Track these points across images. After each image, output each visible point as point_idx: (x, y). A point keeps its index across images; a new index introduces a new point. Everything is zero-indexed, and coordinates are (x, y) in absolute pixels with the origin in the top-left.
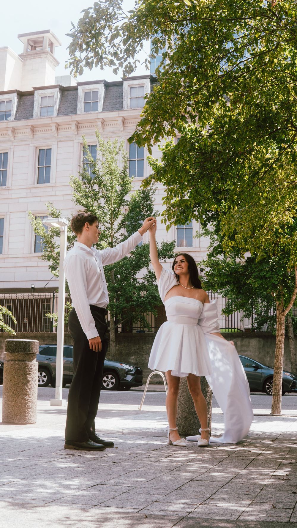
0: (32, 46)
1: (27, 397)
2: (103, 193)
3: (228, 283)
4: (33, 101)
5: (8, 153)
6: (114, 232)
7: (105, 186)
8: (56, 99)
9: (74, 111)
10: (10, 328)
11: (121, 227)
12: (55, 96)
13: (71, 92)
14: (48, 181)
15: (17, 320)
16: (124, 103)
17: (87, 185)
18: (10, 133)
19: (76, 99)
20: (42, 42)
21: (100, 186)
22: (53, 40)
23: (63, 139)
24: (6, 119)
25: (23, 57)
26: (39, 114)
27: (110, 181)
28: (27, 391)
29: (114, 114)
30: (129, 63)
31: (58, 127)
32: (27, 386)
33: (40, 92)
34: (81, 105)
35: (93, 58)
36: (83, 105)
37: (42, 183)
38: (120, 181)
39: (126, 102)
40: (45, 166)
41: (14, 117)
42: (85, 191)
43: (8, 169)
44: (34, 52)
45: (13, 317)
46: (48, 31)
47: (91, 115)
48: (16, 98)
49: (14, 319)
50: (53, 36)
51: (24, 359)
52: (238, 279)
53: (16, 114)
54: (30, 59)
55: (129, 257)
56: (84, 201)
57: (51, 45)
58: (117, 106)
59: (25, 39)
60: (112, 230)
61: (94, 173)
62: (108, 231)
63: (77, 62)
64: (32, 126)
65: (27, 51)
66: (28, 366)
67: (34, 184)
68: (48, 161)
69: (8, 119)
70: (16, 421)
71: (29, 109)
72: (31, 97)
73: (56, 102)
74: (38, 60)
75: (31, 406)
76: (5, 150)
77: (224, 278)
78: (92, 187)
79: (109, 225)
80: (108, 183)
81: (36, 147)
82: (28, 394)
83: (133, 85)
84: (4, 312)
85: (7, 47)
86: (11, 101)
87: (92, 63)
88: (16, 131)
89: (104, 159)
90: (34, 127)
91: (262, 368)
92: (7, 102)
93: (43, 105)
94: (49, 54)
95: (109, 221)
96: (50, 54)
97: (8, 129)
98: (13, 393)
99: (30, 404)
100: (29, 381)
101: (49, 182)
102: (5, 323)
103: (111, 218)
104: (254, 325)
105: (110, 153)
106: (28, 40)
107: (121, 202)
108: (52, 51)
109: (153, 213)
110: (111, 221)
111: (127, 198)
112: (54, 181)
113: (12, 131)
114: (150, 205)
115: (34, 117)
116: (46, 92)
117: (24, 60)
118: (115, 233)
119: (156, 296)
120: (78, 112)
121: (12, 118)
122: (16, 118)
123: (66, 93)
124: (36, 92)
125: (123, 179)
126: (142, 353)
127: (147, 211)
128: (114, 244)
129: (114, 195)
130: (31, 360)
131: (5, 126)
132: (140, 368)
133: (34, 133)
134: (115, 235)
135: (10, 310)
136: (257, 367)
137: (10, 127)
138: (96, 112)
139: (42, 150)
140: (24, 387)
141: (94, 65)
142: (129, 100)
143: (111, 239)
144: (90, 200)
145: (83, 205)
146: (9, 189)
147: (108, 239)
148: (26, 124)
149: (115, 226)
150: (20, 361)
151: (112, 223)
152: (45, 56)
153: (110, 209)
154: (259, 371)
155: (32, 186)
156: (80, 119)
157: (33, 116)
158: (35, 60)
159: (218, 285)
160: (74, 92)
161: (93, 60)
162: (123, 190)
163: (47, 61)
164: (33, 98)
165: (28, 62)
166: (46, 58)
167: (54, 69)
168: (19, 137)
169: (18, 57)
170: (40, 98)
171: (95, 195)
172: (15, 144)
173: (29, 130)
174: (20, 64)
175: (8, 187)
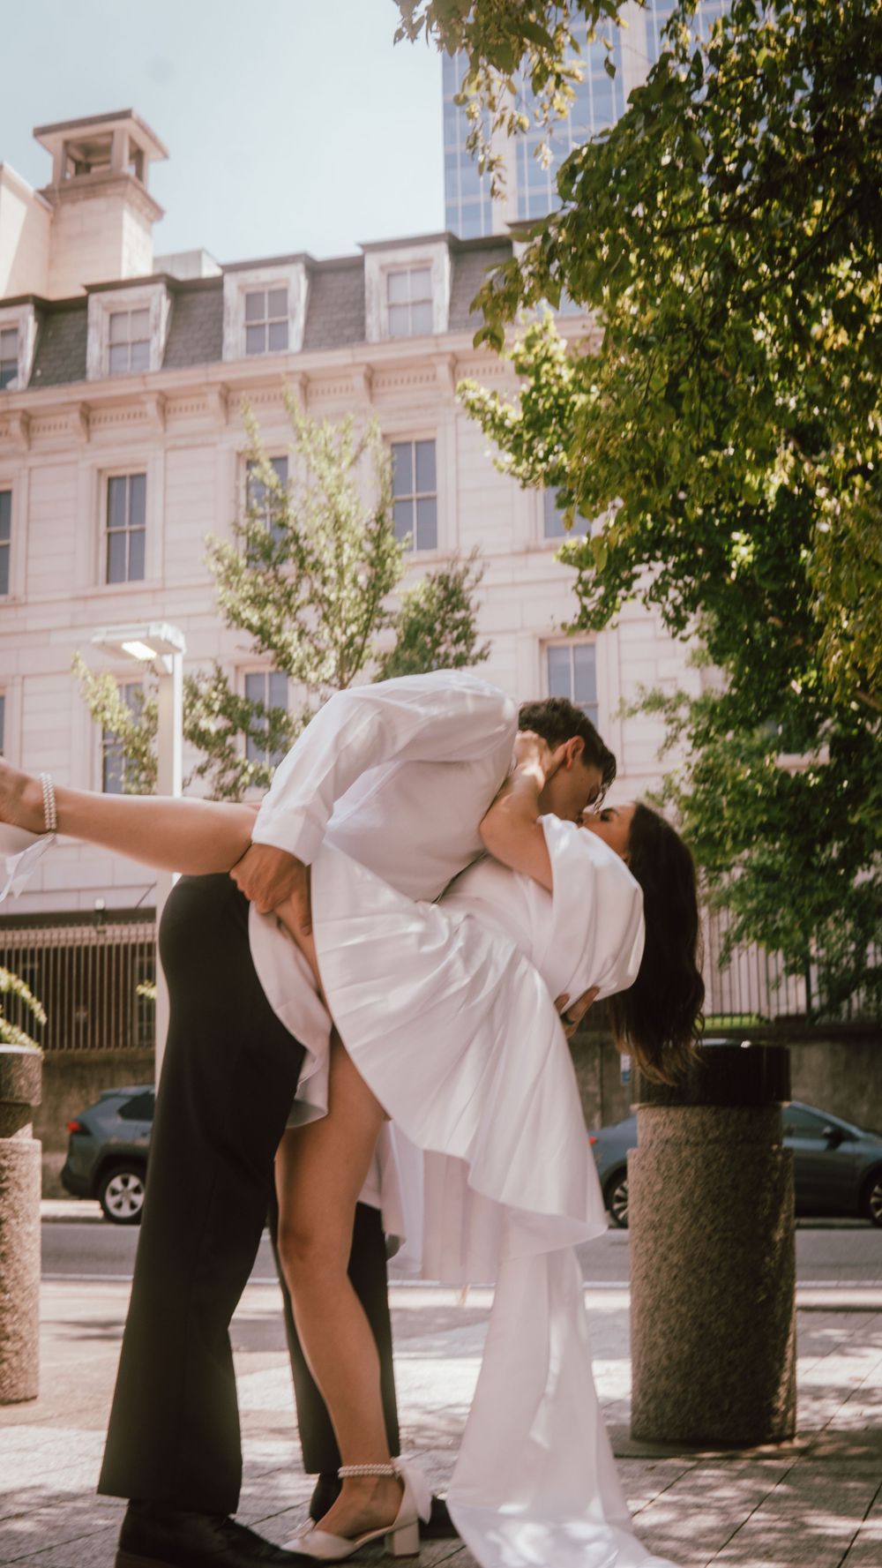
0: (78, 164)
2: (311, 588)
3: (769, 830)
4: (86, 326)
5: (10, 491)
7: (317, 566)
8: (158, 317)
9: (213, 350)
12: (153, 309)
13: (203, 296)
14: (137, 572)
15: (47, 1012)
16: (371, 320)
17: (262, 565)
18: (15, 427)
19: (217, 319)
20: (107, 149)
21: (301, 568)
22: (143, 142)
23: (182, 442)
24: (2, 386)
25: (50, 196)
26: (105, 367)
27: (335, 549)
29: (339, 358)
31: (165, 404)
33: (106, 297)
34: (234, 335)
36: (242, 334)
37: (121, 580)
38: (368, 547)
39: (376, 319)
40: (127, 528)
41: (27, 380)
42: (255, 585)
43: (12, 542)
44: (84, 179)
45: (34, 1000)
46: (125, 115)
47: (268, 364)
48: (31, 318)
49: (37, 1007)
50: (143, 128)
53: (34, 370)
54: (74, 202)
56: (252, 615)
57: (138, 156)
58: (347, 332)
59: (57, 139)
61: (282, 525)
64: (84, 403)
65: (63, 179)
67: (96, 583)
68: (138, 512)
69: (8, 385)
71: (74, 353)
72: (79, 315)
73: (156, 327)
74: (98, 204)
76: (1, 482)
77: (756, 813)
78: (275, 570)
80: (328, 557)
81: (100, 471)
83: (395, 264)
86: (14, 331)
88: (34, 423)
89: (314, 478)
90: (90, 408)
91: (852, 1138)
92: (4, 332)
93: (118, 338)
94: (130, 186)
95: (335, 679)
96: (136, 186)
97: (7, 415)
101: (141, 578)
102: (8, 1020)
103: (340, 670)
104: (816, 1002)
105: (331, 460)
106: (67, 144)
107: (372, 617)
108: (140, 174)
109: (476, 650)
110: (341, 679)
111: (392, 603)
112: (158, 575)
113: (22, 422)
114: (465, 623)
115: (91, 375)
116: (124, 299)
117: (55, 206)
120: (228, 355)
121: (21, 382)
122: (34, 382)
123: (188, 298)
124: (93, 298)
125: (377, 540)
127: (457, 641)
129: (349, 594)
130: (14, 1132)
133: (92, 427)
135: (24, 979)
136: (837, 1137)
137: (16, 411)
138: (283, 352)
139: (118, 477)
142: (384, 313)
144: (270, 611)
145: (250, 627)
146: (17, 603)
148: (67, 401)
152: (120, 190)
153: (337, 641)
154: (846, 1147)
155: (89, 592)
156: (234, 376)
157: (84, 371)
158: (88, 203)
159: (735, 838)
160: (212, 295)
162: (378, 577)
163: (126, 205)
164: (86, 317)
165: (68, 210)
166: (122, 195)
167: (148, 231)
168: (45, 440)
169: (35, 198)
170: (107, 319)
171: (289, 595)
172: (33, 462)
173: (74, 418)
174: (43, 217)
175: (14, 599)
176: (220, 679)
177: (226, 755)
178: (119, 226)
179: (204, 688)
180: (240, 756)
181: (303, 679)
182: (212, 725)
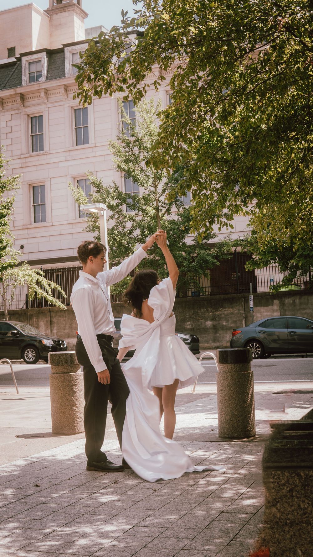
1: (74, 408)
2: (144, 155)
4: (64, 58)
5: (42, 116)
6: (158, 195)
7: (145, 148)
10: (60, 303)
11: (165, 189)
14: (86, 141)
15: (66, 294)
17: (127, 149)
18: (43, 94)
21: (140, 149)
24: (37, 80)
25: (49, 12)
26: (71, 72)
27: (151, 142)
28: (75, 402)
30: (139, 89)
32: (74, 397)
33: (70, 48)
35: (102, 86)
37: (81, 144)
40: (82, 126)
41: (45, 78)
42: (125, 156)
43: (44, 133)
44: (60, 5)
48: (45, 57)
49: (64, 293)
51: (69, 371)
52: (284, 255)
53: (47, 74)
54: (57, 14)
55: (176, 219)
56: (124, 166)
60: (156, 194)
61: (133, 136)
62: (152, 195)
63: (86, 91)
64: (65, 85)
65: (53, 6)
66: (73, 378)
67: (73, 146)
68: (85, 120)
69: (40, 80)
70: (66, 432)
71: (60, 68)
72: (61, 54)
74: (65, 14)
75: (79, 416)
76: (39, 113)
78: (131, 150)
79: (153, 189)
81: (72, 107)
82: (75, 405)
84: (52, 286)
85: (32, 4)
86: (40, 61)
87: (101, 92)
88: (49, 92)
89: (142, 120)
90: (67, 87)
92: (37, 62)
93: (75, 62)
94: (76, 7)
95: (153, 185)
96: (78, 7)
97: (40, 91)
98: (61, 404)
99: (78, 414)
100: (75, 392)
101: (88, 143)
102: (54, 298)
103: (154, 182)
105: (147, 112)
108: (79, 3)
110: (155, 184)
112: (93, 142)
113: (45, 92)
115: (67, 75)
116: (76, 48)
117: (51, 15)
118: (160, 196)
119: (207, 260)
121: (43, 79)
122: (47, 78)
124: (66, 49)
126: (198, 318)
128: (160, 208)
130: (76, 371)
131: (36, 88)
132: (196, 336)
133: (68, 93)
134: (161, 198)
135: (59, 285)
137: (42, 89)
139: (78, 109)
140: (72, 398)
141: (103, 92)
143: (156, 202)
144: (131, 164)
146: (47, 154)
147: (154, 203)
148: (59, 84)
149: (160, 189)
150: (64, 373)
151: (156, 187)
152: (72, 9)
153: (153, 172)
155: (71, 149)
157: (65, 74)
158: (62, 14)
159: (263, 263)
161: (101, 88)
163: (75, 14)
164: (64, 55)
165: (55, 17)
166: (73, 10)
167: (83, 22)
168: (53, 98)
169: (44, 13)
170: (71, 55)
171: (136, 158)
172: (49, 105)
173: (62, 90)
174: (47, 19)
175: (46, 152)
176: (116, 188)
177: (120, 212)
178: (73, 21)
179: (111, 191)
180: (124, 212)
181: (143, 186)
182: (114, 203)
